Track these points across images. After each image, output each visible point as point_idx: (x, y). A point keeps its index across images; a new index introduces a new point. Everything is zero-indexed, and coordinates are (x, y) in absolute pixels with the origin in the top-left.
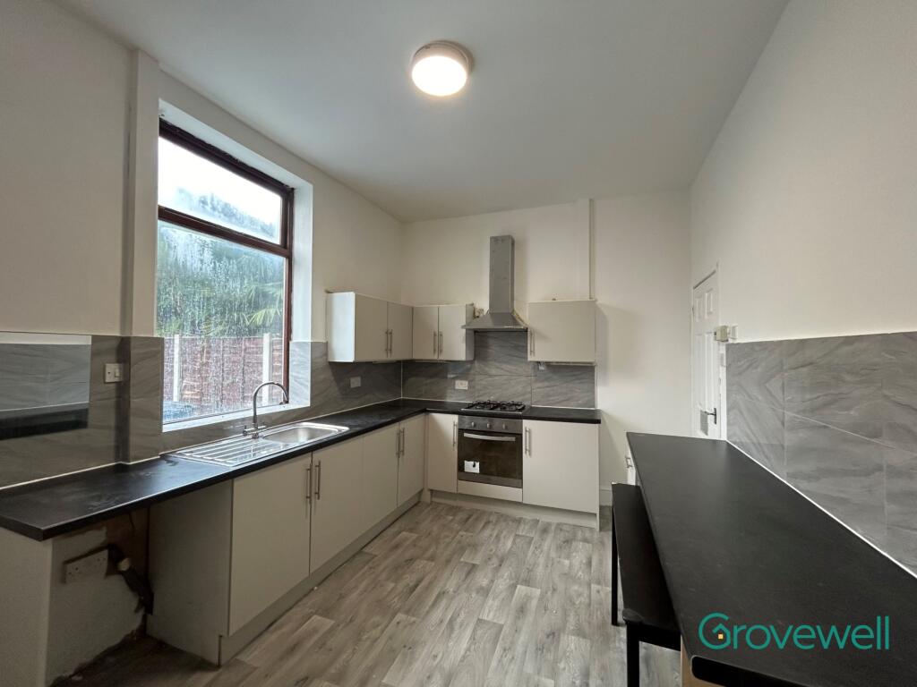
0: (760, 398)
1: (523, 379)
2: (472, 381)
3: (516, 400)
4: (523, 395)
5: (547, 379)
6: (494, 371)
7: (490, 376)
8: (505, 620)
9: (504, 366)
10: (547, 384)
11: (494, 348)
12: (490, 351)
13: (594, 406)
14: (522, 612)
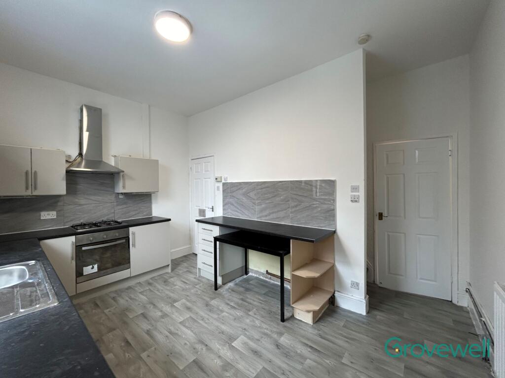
0: (244, 199)
1: (109, 205)
2: (60, 211)
3: (105, 219)
4: (108, 215)
5: (125, 203)
6: (83, 201)
7: (80, 205)
8: (187, 315)
9: (92, 198)
10: (125, 206)
11: (82, 185)
12: (78, 187)
13: (151, 215)
14: (189, 308)
